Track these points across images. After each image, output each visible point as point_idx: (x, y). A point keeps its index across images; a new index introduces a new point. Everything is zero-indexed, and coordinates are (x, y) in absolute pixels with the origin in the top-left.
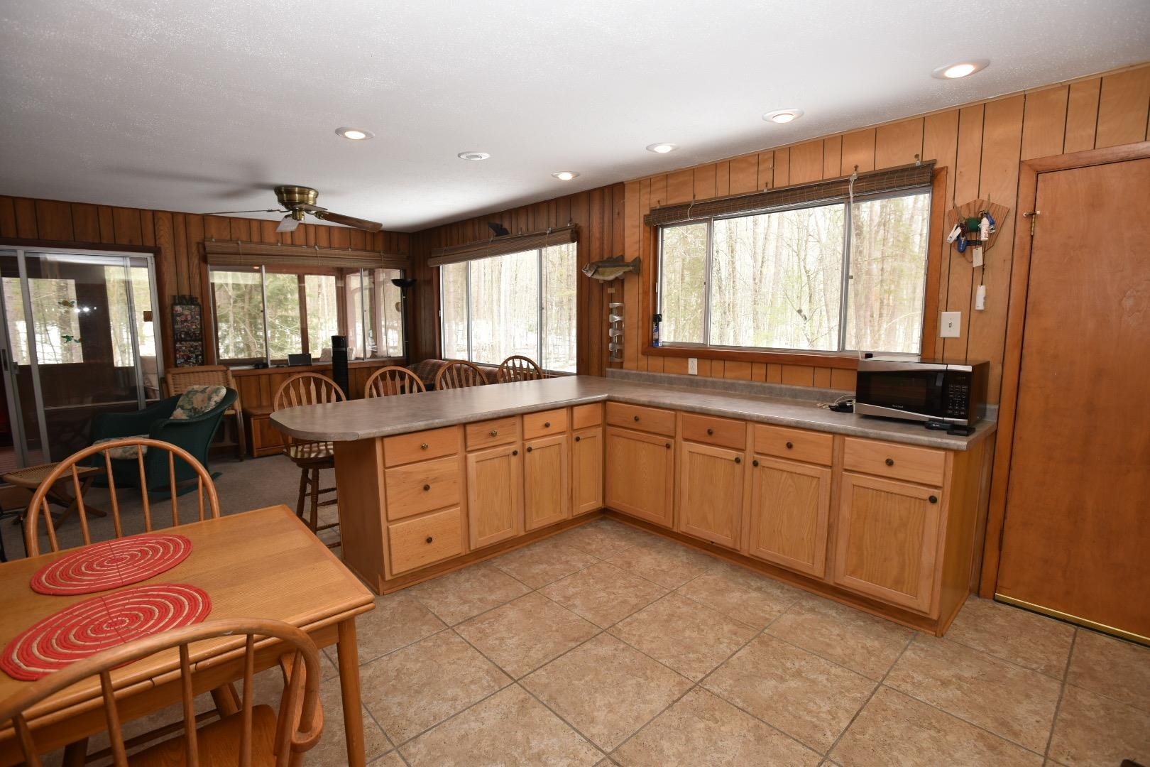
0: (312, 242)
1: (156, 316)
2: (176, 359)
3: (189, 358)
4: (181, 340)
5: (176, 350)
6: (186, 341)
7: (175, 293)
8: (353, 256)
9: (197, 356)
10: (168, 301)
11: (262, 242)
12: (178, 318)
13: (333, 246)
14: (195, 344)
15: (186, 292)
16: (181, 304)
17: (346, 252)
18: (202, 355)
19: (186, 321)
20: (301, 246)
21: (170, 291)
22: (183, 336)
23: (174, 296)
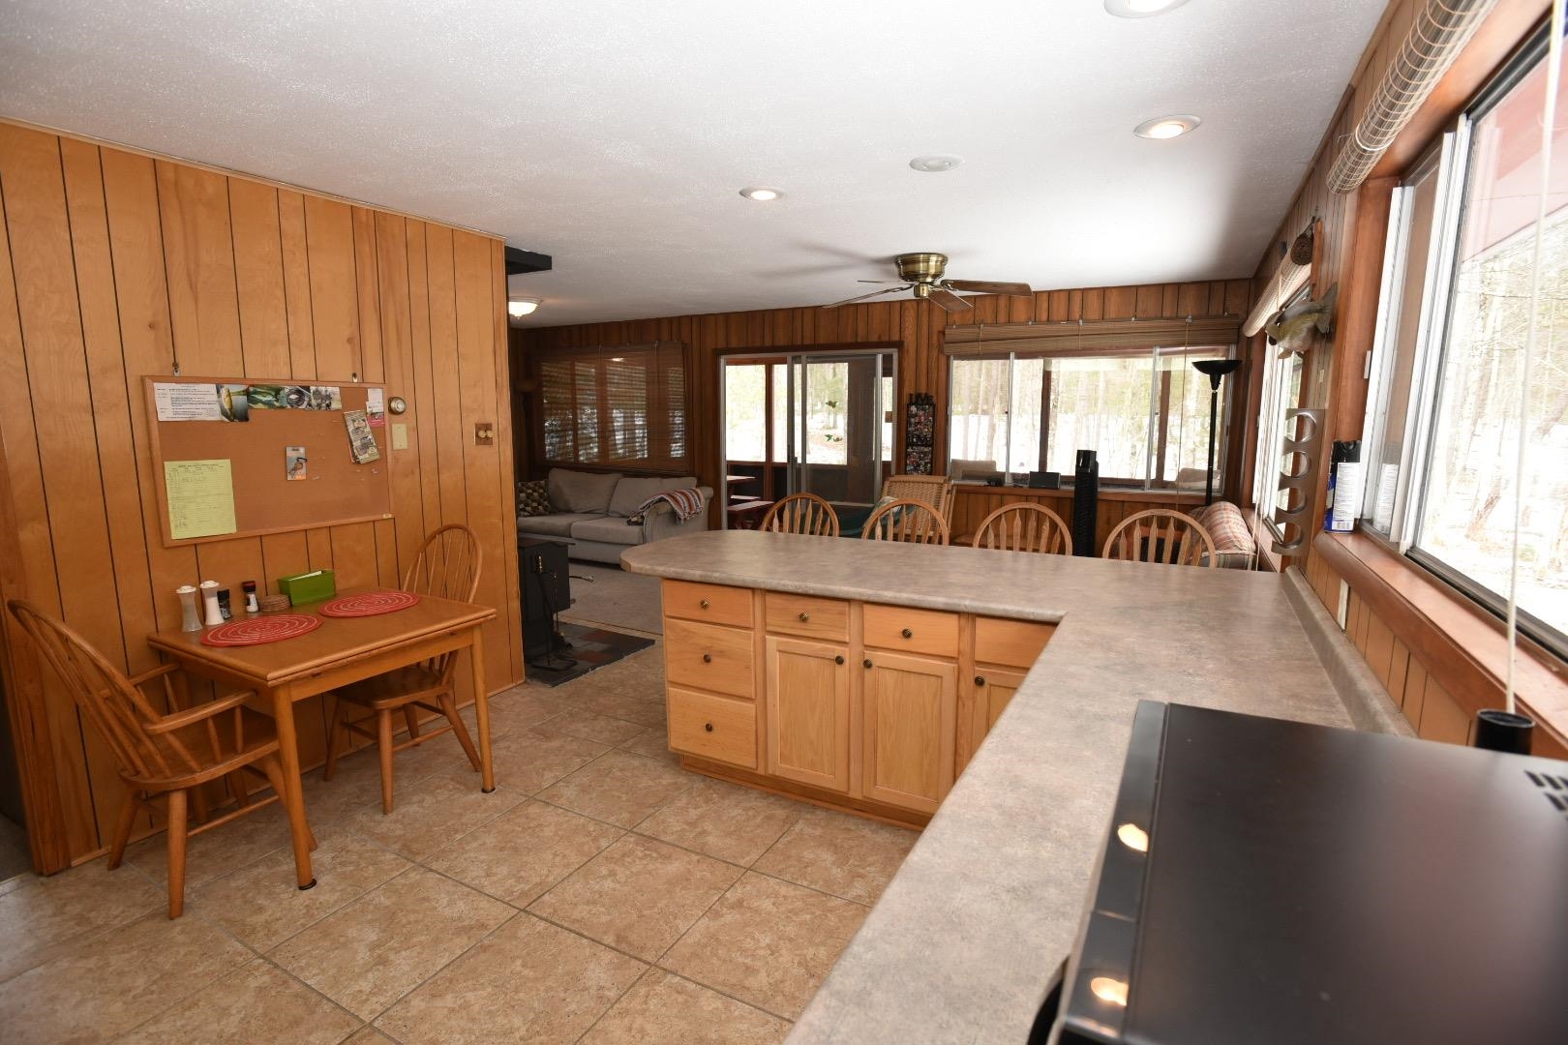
0: (1077, 315)
1: (895, 417)
2: (906, 465)
3: (919, 465)
4: (912, 445)
5: (908, 455)
6: (917, 445)
7: (912, 392)
8: (1137, 328)
9: (926, 464)
10: (906, 400)
11: (1009, 322)
12: (913, 420)
13: (1107, 317)
14: (926, 450)
15: (923, 391)
16: (916, 404)
17: (1125, 325)
18: (931, 463)
19: (919, 423)
20: (1058, 322)
21: (908, 389)
22: (915, 440)
23: (911, 395)
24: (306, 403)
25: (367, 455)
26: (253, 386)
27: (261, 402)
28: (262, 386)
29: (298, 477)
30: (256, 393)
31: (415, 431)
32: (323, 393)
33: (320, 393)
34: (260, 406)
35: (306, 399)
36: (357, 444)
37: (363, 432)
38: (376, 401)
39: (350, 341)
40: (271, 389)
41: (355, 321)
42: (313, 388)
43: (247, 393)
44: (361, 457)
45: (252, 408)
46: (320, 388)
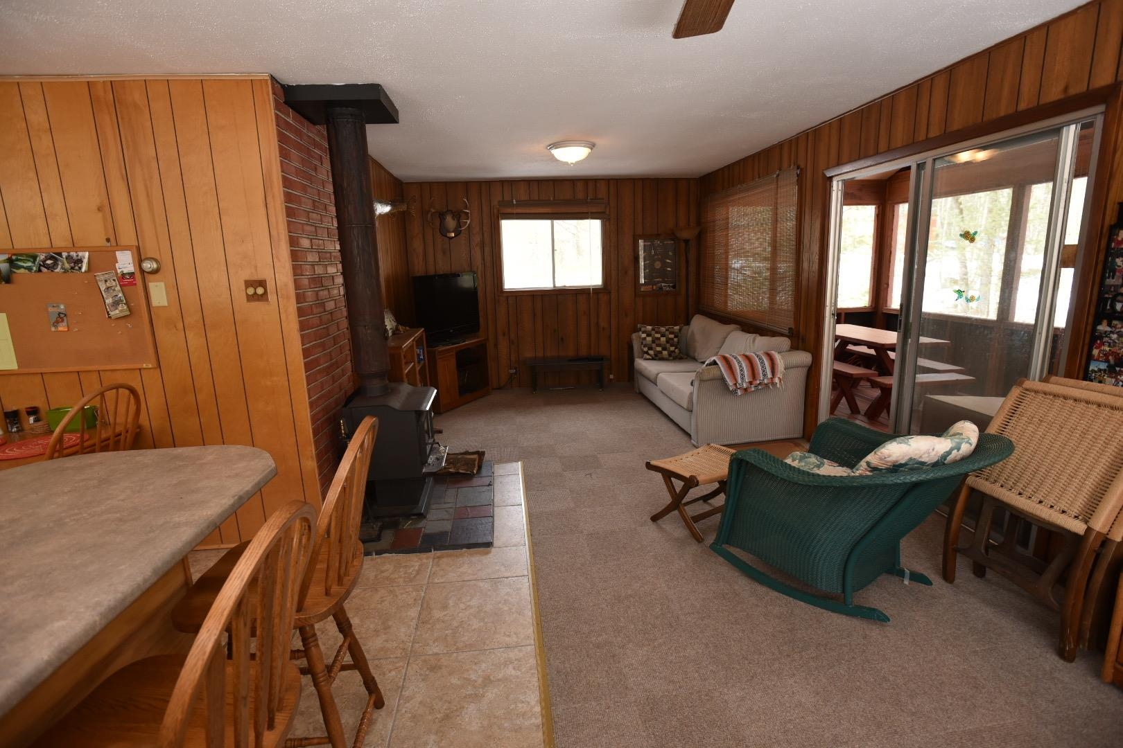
1: (1081, 256)
10: (1110, 217)
24: (59, 267)
25: (117, 312)
26: (15, 255)
27: (23, 267)
28: (21, 255)
29: (60, 329)
30: (17, 260)
31: (175, 289)
32: (75, 257)
33: (72, 258)
34: (22, 271)
35: (60, 263)
36: (109, 301)
37: (114, 290)
38: (125, 262)
39: (100, 209)
40: (28, 256)
41: (104, 190)
42: (65, 255)
43: (10, 261)
44: (112, 313)
45: (15, 272)
46: (72, 253)
